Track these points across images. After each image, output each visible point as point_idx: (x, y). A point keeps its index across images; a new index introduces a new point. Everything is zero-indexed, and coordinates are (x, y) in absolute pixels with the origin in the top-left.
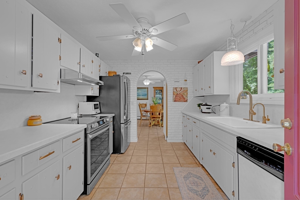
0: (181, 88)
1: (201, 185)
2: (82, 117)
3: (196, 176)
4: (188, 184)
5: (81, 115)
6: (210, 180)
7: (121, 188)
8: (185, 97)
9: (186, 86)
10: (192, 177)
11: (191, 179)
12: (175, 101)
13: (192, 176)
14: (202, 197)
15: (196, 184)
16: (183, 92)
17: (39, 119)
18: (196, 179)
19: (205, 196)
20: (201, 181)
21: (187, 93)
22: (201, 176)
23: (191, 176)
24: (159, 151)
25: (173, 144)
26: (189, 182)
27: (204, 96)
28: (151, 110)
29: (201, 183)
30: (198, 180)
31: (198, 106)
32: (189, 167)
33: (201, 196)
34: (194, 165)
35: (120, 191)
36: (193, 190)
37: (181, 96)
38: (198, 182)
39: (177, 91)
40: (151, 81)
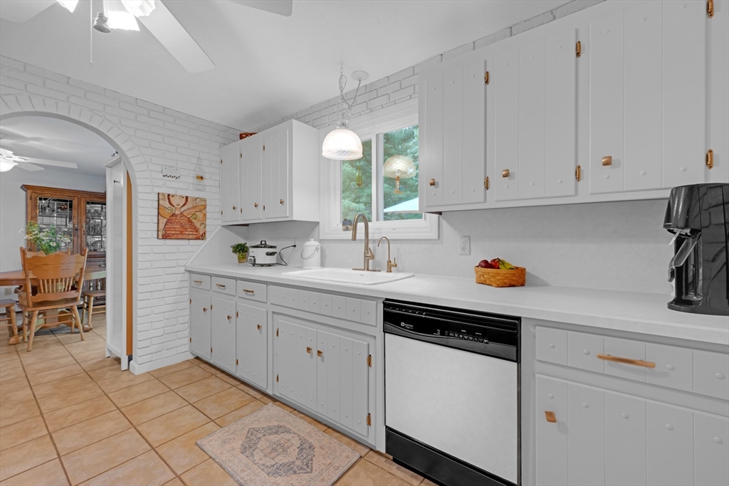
0: (187, 198)
1: (293, 445)
3: (270, 428)
4: (261, 462)
6: (302, 420)
8: (197, 224)
9: (202, 195)
10: (263, 439)
11: (262, 444)
12: (165, 237)
13: (261, 435)
14: (309, 470)
15: (281, 450)
16: (193, 211)
18: (274, 438)
19: (312, 464)
20: (287, 436)
21: (205, 215)
22: (281, 424)
23: (259, 436)
24: (116, 413)
25: (159, 376)
26: (262, 454)
27: (247, 225)
28: (31, 276)
29: (289, 440)
30: (279, 437)
31: (234, 252)
32: (243, 416)
33: (305, 467)
34: (252, 404)
36: (281, 467)
37: (184, 221)
38: (282, 441)
39: (171, 204)
40: (23, 160)
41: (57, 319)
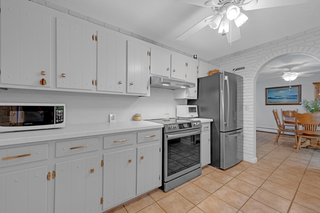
2: (178, 119)
5: (179, 117)
7: (196, 206)
17: (140, 116)
24: (294, 191)
28: (298, 122)
35: (192, 208)
40: (300, 74)
41: (316, 144)
